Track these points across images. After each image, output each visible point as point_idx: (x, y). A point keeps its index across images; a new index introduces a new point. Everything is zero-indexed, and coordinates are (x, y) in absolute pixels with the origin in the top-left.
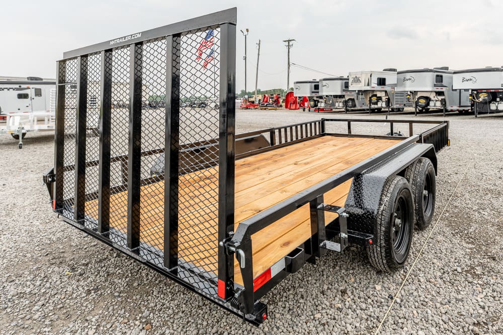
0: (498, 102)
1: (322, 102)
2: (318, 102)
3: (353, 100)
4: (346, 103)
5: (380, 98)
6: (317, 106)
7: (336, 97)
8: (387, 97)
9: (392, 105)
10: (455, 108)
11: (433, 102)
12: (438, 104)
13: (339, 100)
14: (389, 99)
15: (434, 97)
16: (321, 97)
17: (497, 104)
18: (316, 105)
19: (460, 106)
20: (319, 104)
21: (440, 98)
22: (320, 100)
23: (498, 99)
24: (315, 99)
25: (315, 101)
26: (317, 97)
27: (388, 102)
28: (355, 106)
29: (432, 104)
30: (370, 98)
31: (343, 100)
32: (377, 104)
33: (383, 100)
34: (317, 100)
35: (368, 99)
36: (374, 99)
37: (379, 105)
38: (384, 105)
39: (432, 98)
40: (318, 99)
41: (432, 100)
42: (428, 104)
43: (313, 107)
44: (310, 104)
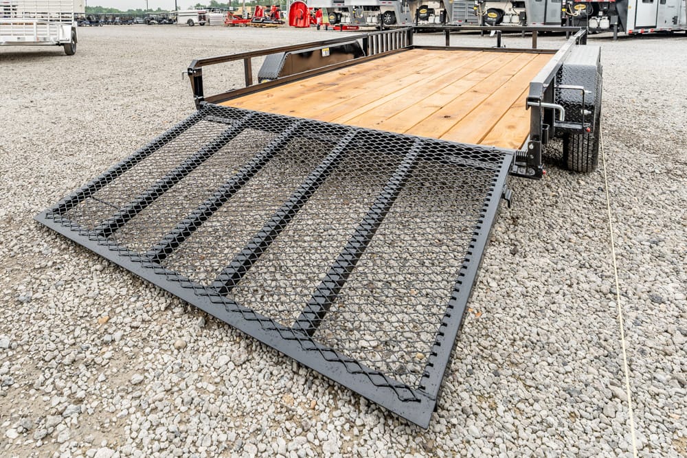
0: (601, 16)
1: (346, 16)
2: (341, 16)
3: (392, 13)
4: (382, 17)
5: (431, 11)
6: (340, 21)
7: (367, 8)
8: (443, 10)
9: (448, 21)
10: (539, 25)
11: (508, 17)
12: (516, 19)
13: (371, 12)
14: (445, 12)
15: (510, 10)
16: (345, 9)
17: (598, 21)
18: (338, 21)
19: (545, 24)
20: (343, 20)
21: (518, 11)
22: (344, 13)
23: (601, 13)
24: (337, 11)
25: (336, 14)
26: (340, 9)
27: (444, 15)
28: (395, 22)
29: (506, 19)
30: (418, 10)
31: (377, 13)
32: (427, 20)
33: (436, 14)
34: (339, 14)
35: (415, 13)
36: (423, 12)
37: (431, 20)
38: (438, 20)
39: (507, 11)
40: (340, 12)
41: (507, 15)
42: (500, 20)
43: (332, 23)
44: (329, 19)
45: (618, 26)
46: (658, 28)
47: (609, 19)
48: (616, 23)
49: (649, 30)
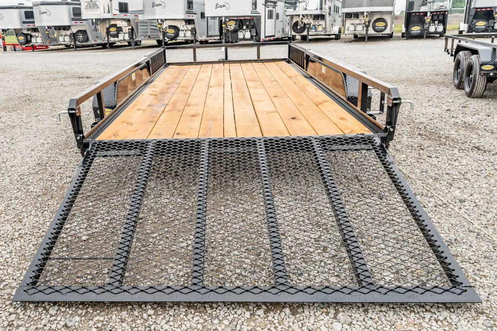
0: (245, 30)
1: (37, 37)
2: (31, 36)
3: (84, 32)
4: (74, 36)
5: (119, 29)
6: (30, 41)
7: (58, 28)
8: (130, 28)
9: (136, 38)
10: (204, 38)
11: (183, 32)
12: (189, 34)
13: (63, 32)
14: (132, 29)
15: (183, 26)
16: (35, 30)
17: (244, 33)
18: (28, 42)
19: (208, 37)
20: (33, 40)
21: (190, 27)
22: (33, 34)
23: (245, 27)
24: (25, 32)
25: (26, 35)
26: (28, 30)
27: (132, 32)
28: (88, 40)
29: (181, 34)
30: (108, 29)
31: (68, 33)
32: (118, 37)
33: (124, 31)
34: (28, 34)
35: (105, 31)
36: (113, 30)
37: (121, 37)
38: (127, 37)
39: (181, 28)
40: (29, 32)
41: (182, 30)
42: (177, 35)
43: (21, 44)
44: (18, 40)
45: (256, 36)
46: (276, 37)
47: (250, 31)
48: (255, 34)
49: (272, 38)
